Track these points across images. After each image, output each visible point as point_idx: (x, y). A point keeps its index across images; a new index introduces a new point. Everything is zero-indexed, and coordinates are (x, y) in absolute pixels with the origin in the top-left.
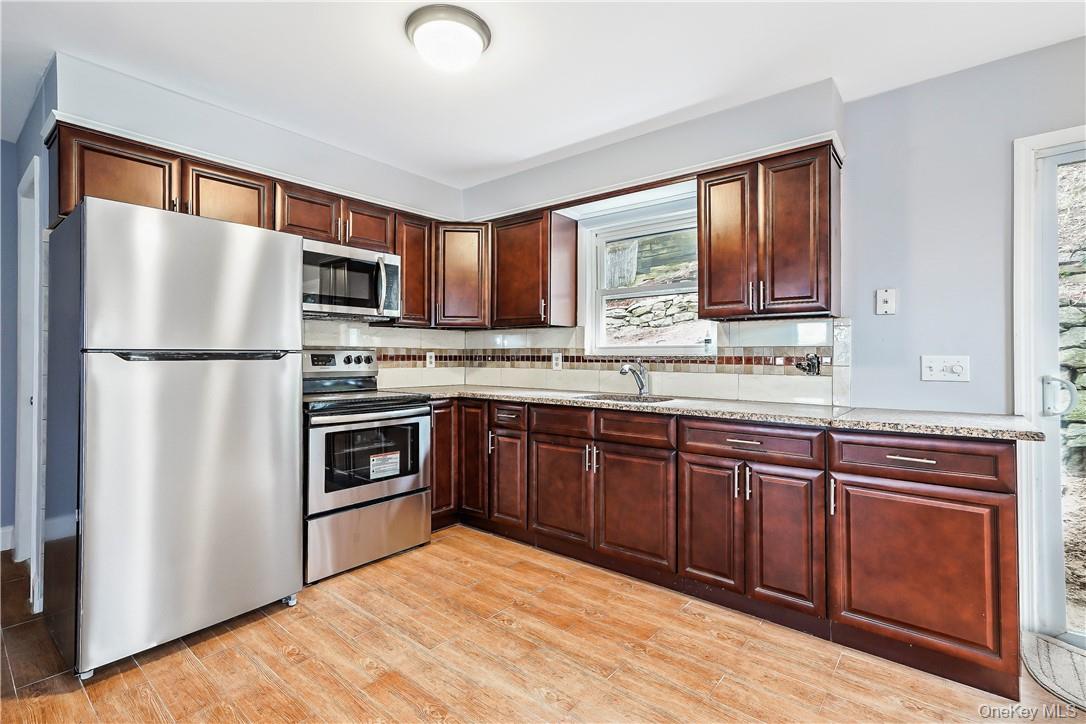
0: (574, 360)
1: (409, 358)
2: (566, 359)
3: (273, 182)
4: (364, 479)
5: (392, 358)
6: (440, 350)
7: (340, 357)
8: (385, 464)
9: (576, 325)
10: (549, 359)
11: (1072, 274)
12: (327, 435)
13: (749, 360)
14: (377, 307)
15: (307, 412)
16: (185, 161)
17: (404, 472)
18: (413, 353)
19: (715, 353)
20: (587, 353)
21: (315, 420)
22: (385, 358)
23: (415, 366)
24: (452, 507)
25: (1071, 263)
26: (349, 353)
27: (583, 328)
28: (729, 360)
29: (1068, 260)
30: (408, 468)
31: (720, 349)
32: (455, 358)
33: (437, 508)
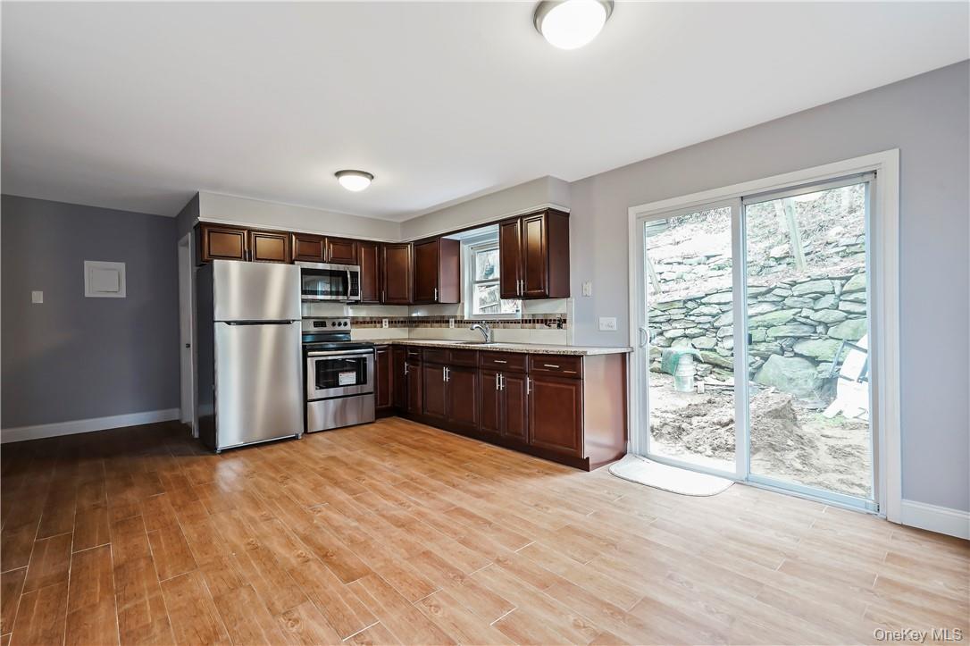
0: (460, 322)
1: (371, 323)
2: (456, 322)
3: (290, 234)
4: (336, 385)
5: (361, 323)
6: (392, 318)
7: (329, 323)
8: (348, 378)
9: (459, 302)
10: (448, 322)
11: (856, 253)
12: (317, 362)
13: (534, 321)
14: (347, 295)
15: (305, 350)
16: (250, 231)
17: (358, 382)
18: (374, 320)
19: (520, 318)
20: (466, 318)
21: (310, 353)
22: (357, 323)
23: (375, 327)
24: (389, 405)
25: (857, 244)
26: (335, 320)
27: (463, 304)
28: (526, 322)
29: (853, 242)
30: (361, 380)
31: (522, 315)
32: (402, 322)
33: (381, 404)
